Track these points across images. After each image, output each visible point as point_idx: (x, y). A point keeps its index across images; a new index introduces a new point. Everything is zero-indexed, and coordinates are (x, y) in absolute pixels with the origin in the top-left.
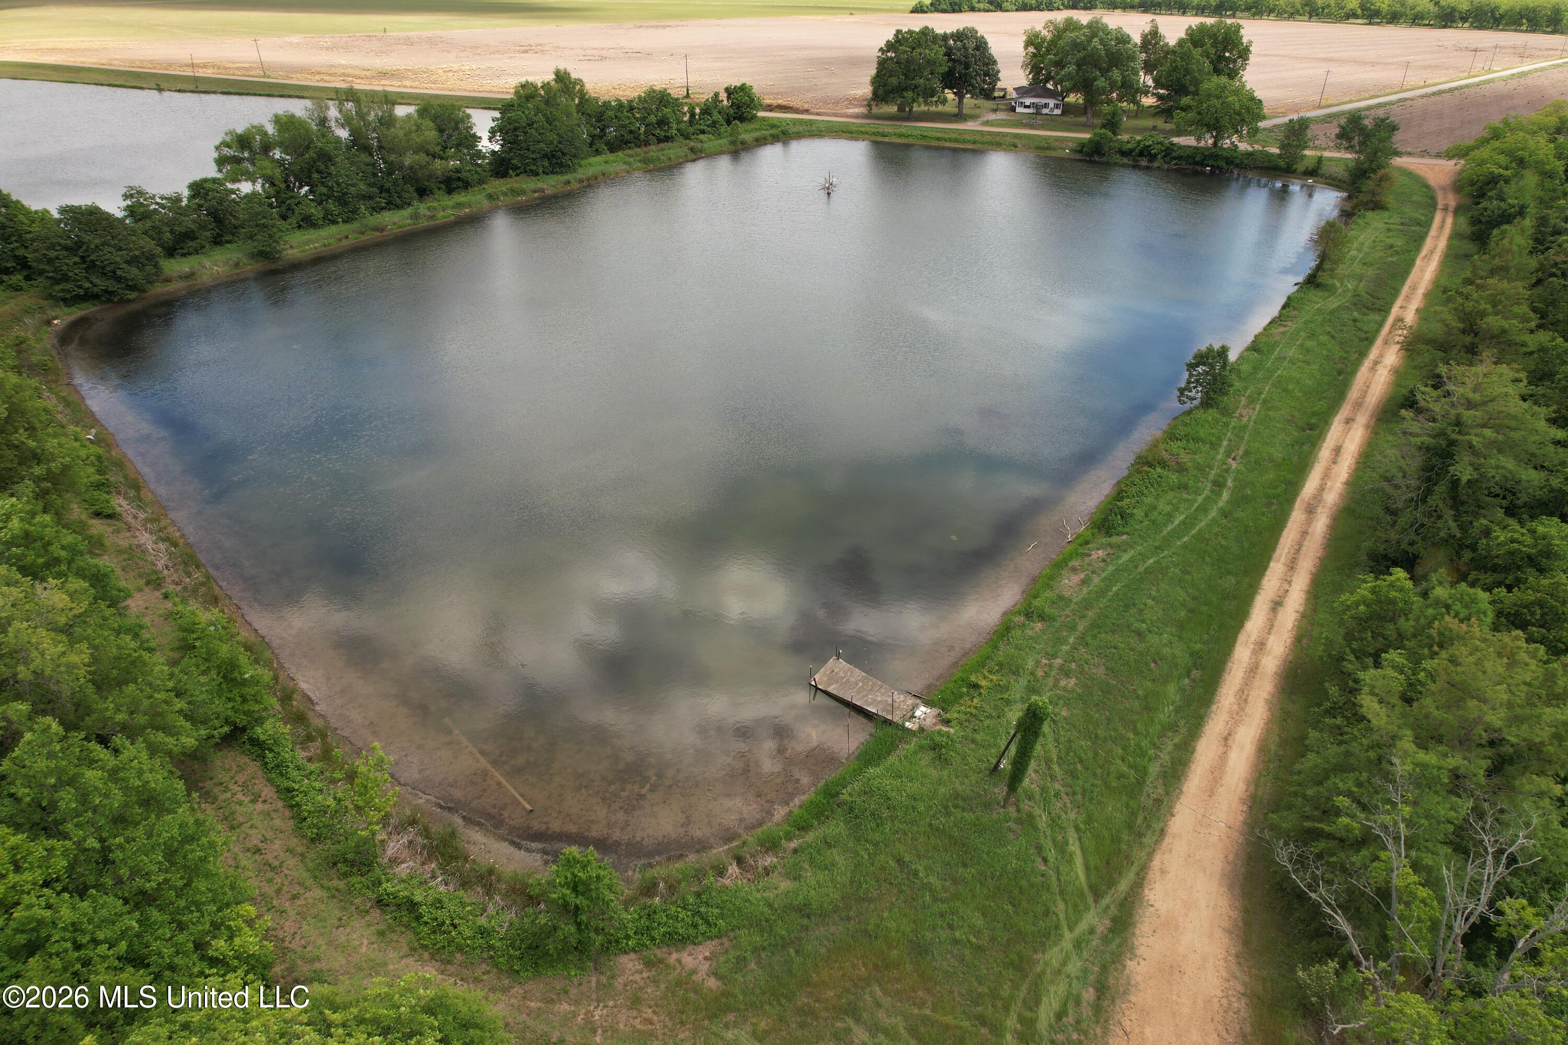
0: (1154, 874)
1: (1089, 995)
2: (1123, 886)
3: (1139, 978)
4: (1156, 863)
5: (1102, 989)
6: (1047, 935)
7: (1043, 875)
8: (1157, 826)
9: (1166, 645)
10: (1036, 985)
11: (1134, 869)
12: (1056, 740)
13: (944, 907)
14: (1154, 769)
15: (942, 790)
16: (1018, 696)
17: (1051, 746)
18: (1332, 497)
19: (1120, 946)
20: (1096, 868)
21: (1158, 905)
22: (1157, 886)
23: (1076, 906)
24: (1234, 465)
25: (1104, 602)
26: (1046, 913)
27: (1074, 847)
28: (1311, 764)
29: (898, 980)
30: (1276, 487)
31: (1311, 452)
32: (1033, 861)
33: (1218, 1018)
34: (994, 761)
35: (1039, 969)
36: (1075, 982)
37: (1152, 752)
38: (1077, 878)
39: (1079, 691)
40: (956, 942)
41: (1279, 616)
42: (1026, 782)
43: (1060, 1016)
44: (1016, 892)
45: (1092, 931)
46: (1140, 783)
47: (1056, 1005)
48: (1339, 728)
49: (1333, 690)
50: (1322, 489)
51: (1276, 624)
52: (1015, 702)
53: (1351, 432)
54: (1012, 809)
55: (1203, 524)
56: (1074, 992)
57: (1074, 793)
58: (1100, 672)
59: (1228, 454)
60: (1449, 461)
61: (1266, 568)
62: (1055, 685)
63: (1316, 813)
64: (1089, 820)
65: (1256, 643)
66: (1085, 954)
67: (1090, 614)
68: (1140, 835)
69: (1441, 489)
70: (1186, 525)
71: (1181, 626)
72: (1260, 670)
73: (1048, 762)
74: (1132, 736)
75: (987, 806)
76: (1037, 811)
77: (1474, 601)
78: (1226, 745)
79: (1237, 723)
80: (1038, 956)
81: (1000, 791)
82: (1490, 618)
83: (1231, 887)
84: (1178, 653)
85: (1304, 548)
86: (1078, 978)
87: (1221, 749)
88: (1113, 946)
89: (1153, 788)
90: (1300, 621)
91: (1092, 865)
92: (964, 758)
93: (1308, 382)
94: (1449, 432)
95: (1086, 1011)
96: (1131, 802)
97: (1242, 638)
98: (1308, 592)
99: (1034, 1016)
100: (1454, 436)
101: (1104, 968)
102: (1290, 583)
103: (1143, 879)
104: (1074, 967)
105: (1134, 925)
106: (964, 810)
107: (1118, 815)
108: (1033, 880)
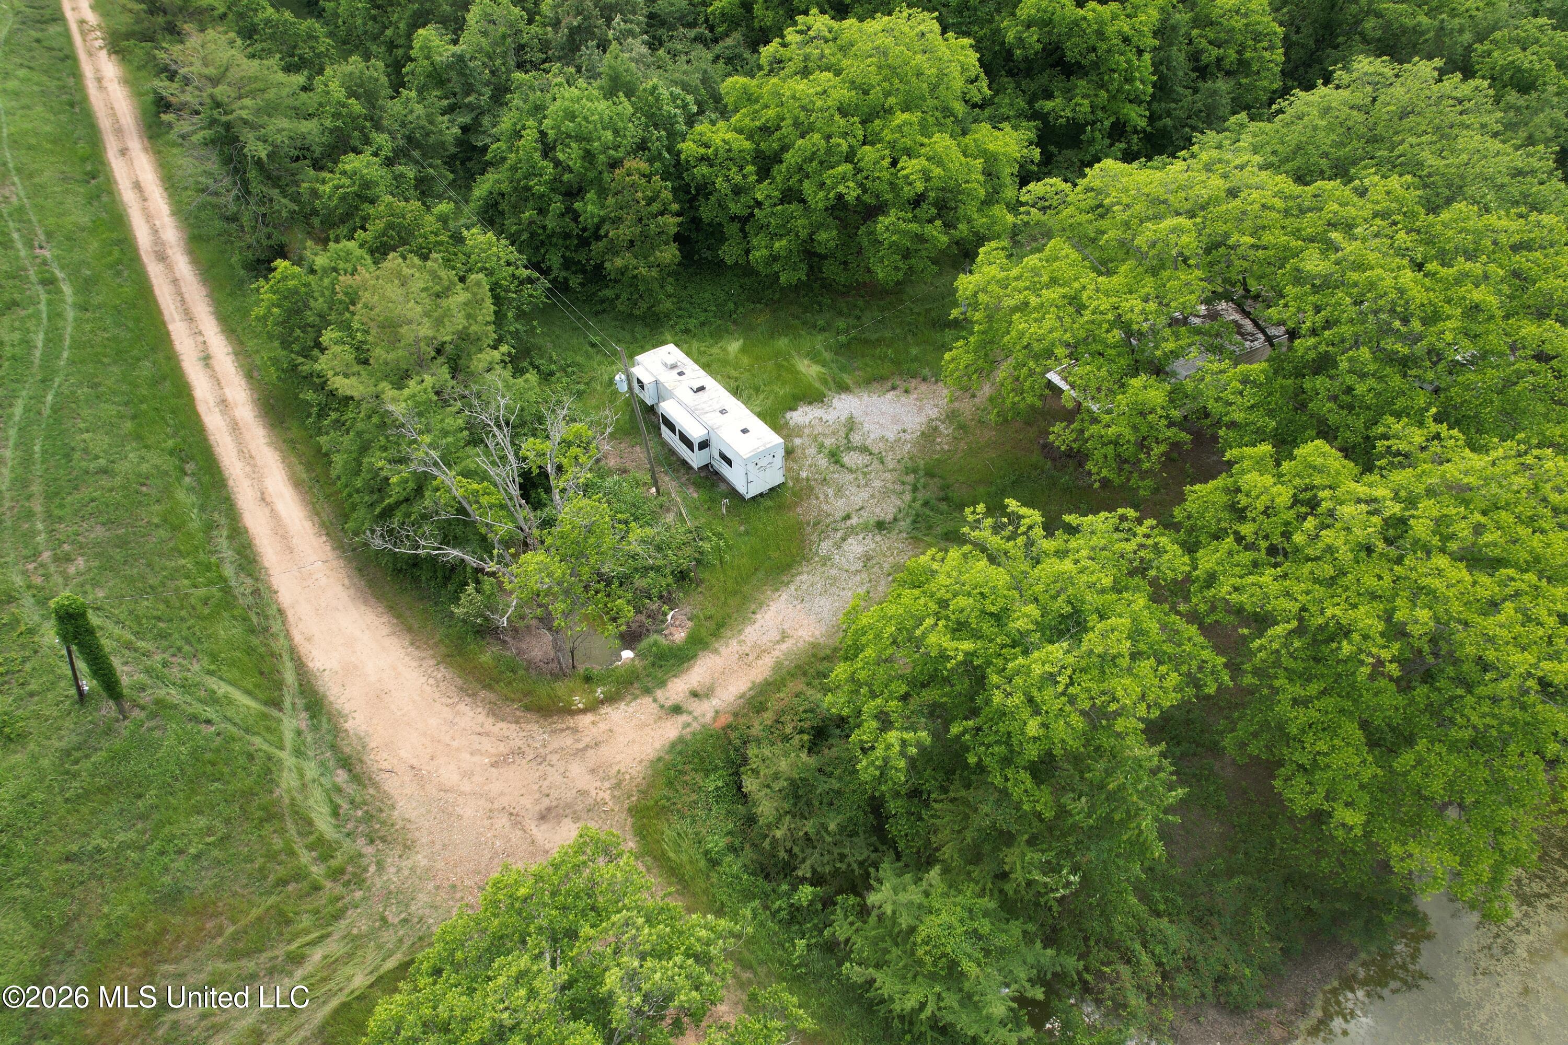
0: (304, 648)
1: (341, 776)
2: (290, 677)
3: (364, 727)
4: (298, 638)
5: (346, 763)
6: (269, 771)
7: (219, 734)
8: (272, 611)
9: (139, 464)
10: (297, 813)
11: (286, 658)
12: (118, 622)
13: (157, 844)
14: (228, 571)
15: (45, 763)
16: (36, 618)
17: (117, 631)
18: (171, 233)
19: (329, 721)
20: (256, 686)
21: (328, 666)
22: (315, 653)
23: (268, 729)
24: (47, 253)
25: (38, 469)
26: (251, 757)
27: (222, 689)
28: (341, 463)
29: (178, 939)
30: (110, 253)
31: (114, 201)
32: (199, 732)
33: (437, 695)
34: (73, 691)
35: (287, 801)
36: (322, 780)
37: (213, 560)
38: (248, 708)
39: (97, 563)
40: (197, 857)
41: (217, 368)
42: (125, 681)
43: (335, 813)
44: (209, 768)
45: (299, 733)
46: (227, 590)
47: (326, 810)
48: (337, 421)
49: (309, 395)
50: (155, 232)
51: (220, 376)
52: (39, 625)
53: (136, 163)
54: (136, 714)
55: (69, 330)
56: (329, 786)
57: (179, 649)
58: (99, 532)
59: (29, 244)
60: (239, 145)
61: (168, 334)
62: (67, 579)
63: (375, 497)
64: (214, 657)
65: (218, 405)
66: (311, 753)
67: (35, 488)
68: (266, 629)
69: (252, 174)
70: (54, 340)
71: (139, 437)
72: (241, 424)
73: (129, 646)
74: (183, 562)
75: (108, 731)
76: (161, 693)
77: (348, 253)
78: (268, 504)
79: (260, 480)
80: (277, 792)
81: (108, 708)
82: (369, 260)
83: (366, 602)
84: (159, 462)
85: (186, 296)
86: (322, 775)
87: (267, 511)
88: (325, 726)
89: (242, 586)
90: (238, 360)
91: (250, 687)
92: (38, 716)
93: (48, 129)
94: (217, 116)
95: (351, 789)
96: (235, 612)
97: (202, 408)
98: (223, 331)
99: (317, 834)
100: (224, 118)
101: (333, 747)
102: (200, 333)
103: (299, 658)
104: (311, 770)
105: (324, 696)
106: (87, 756)
107: (234, 631)
108: (213, 746)
